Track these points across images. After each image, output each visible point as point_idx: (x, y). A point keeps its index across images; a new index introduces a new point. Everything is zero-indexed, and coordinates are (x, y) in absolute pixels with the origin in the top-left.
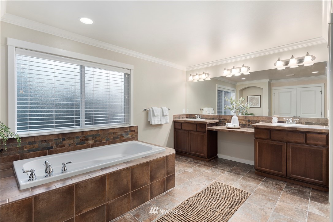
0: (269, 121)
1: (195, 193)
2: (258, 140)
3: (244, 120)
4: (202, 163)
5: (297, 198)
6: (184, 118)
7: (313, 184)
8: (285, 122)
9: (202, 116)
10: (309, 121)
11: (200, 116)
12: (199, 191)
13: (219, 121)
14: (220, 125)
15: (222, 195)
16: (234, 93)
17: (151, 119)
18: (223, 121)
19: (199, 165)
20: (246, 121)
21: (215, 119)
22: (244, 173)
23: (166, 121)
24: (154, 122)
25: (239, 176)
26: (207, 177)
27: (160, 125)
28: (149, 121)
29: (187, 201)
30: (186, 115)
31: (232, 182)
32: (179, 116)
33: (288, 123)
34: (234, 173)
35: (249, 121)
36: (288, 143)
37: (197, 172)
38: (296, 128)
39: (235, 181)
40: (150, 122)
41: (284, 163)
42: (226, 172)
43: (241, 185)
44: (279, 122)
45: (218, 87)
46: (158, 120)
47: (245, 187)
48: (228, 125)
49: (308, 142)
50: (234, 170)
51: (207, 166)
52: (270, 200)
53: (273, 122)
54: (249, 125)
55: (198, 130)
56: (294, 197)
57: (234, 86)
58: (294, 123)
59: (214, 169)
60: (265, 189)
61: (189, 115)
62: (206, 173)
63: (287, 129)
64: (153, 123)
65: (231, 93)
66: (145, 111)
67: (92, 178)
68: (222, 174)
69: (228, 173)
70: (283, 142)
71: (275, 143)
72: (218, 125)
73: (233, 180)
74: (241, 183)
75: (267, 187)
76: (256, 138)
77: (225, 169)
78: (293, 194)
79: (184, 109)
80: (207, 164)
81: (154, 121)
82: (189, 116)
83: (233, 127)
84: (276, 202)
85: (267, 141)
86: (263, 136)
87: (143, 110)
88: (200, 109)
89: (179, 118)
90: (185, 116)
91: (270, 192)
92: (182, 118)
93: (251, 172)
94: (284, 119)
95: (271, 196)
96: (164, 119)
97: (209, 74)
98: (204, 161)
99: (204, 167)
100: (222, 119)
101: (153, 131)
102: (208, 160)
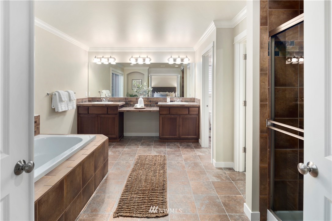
0: (164, 101)
1: (130, 170)
2: (162, 115)
3: (147, 101)
4: (114, 144)
5: (189, 150)
6: (87, 101)
7: (191, 139)
8: (174, 101)
9: (109, 99)
10: (187, 100)
11: (107, 99)
12: (132, 167)
13: (126, 103)
14: (126, 107)
15: (151, 163)
16: (122, 76)
17: (57, 106)
18: (128, 102)
19: (113, 147)
20: (149, 101)
21: (122, 101)
22: (152, 144)
23: (73, 106)
24: (62, 109)
25: (151, 146)
26: (129, 154)
27: (64, 112)
28: (53, 108)
29: (130, 177)
30: (89, 98)
31: (149, 152)
32: (82, 100)
33: (176, 102)
34: (146, 145)
35: (150, 101)
36: (180, 115)
37: (117, 153)
38: (184, 105)
39: (151, 151)
40: (55, 109)
41: (177, 130)
42: (140, 146)
43: (156, 152)
44: (171, 101)
45: (112, 70)
46: (65, 106)
47: (160, 152)
48: (137, 106)
49: (190, 113)
50: (144, 143)
51: (121, 145)
52: (178, 156)
53: (167, 102)
54: (150, 105)
55: (109, 113)
56: (187, 149)
57: (123, 70)
58: (179, 102)
59: (129, 147)
60: (171, 150)
61: (92, 98)
62: (125, 151)
63: (179, 106)
64: (60, 111)
65: (120, 76)
66: (48, 96)
67: (53, 186)
68: (139, 149)
69: (141, 146)
70: (177, 115)
71: (173, 116)
72: (124, 107)
73: (149, 150)
74: (156, 151)
75: (172, 148)
76: (160, 114)
77: (138, 144)
78: (186, 148)
79: (87, 92)
80: (119, 144)
81: (61, 107)
82: (91, 100)
83: (141, 108)
84: (182, 156)
85: (168, 115)
86: (165, 113)
87: (47, 94)
88: (99, 92)
89: (82, 102)
90: (87, 100)
91: (175, 151)
92: (85, 102)
93: (155, 141)
94: (174, 99)
95: (177, 153)
96: (71, 104)
97: (115, 59)
98: (115, 142)
99: (120, 147)
100: (128, 101)
101: (57, 120)
102: (119, 140)
